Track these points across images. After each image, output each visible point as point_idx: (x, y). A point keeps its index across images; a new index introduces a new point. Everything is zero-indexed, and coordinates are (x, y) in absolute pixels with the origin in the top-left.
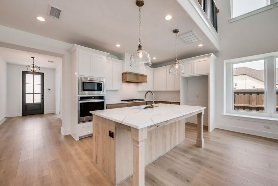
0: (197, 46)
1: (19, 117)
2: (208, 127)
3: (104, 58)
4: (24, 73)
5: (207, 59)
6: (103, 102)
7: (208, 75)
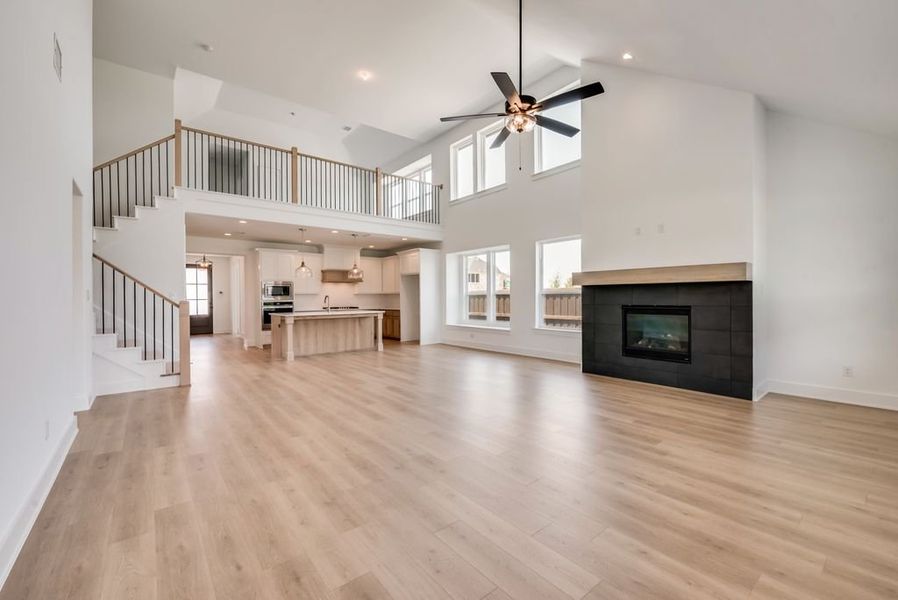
3: (293, 257)
7: (418, 274)
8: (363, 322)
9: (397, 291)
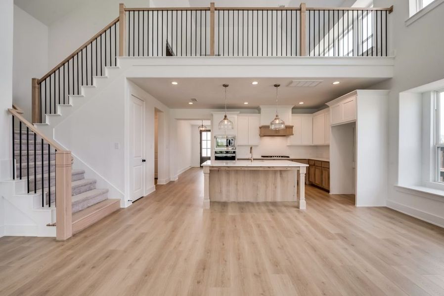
0: (332, 84)
1: (198, 167)
2: (355, 195)
3: (236, 117)
4: (201, 132)
5: (353, 98)
6: (235, 156)
7: (355, 122)
8: (284, 175)
9: (327, 143)
